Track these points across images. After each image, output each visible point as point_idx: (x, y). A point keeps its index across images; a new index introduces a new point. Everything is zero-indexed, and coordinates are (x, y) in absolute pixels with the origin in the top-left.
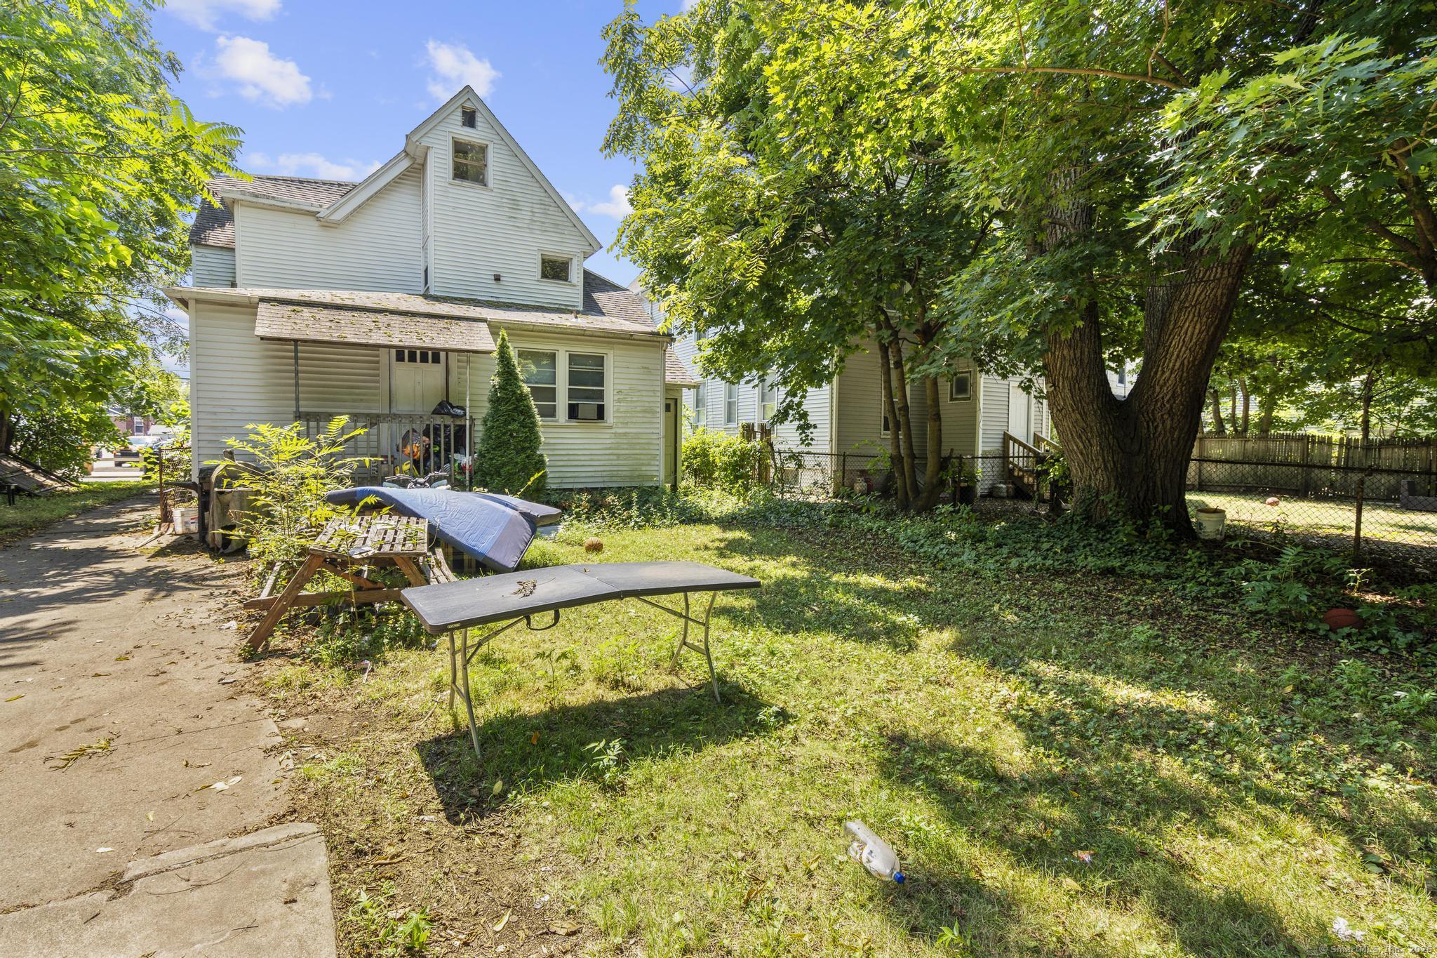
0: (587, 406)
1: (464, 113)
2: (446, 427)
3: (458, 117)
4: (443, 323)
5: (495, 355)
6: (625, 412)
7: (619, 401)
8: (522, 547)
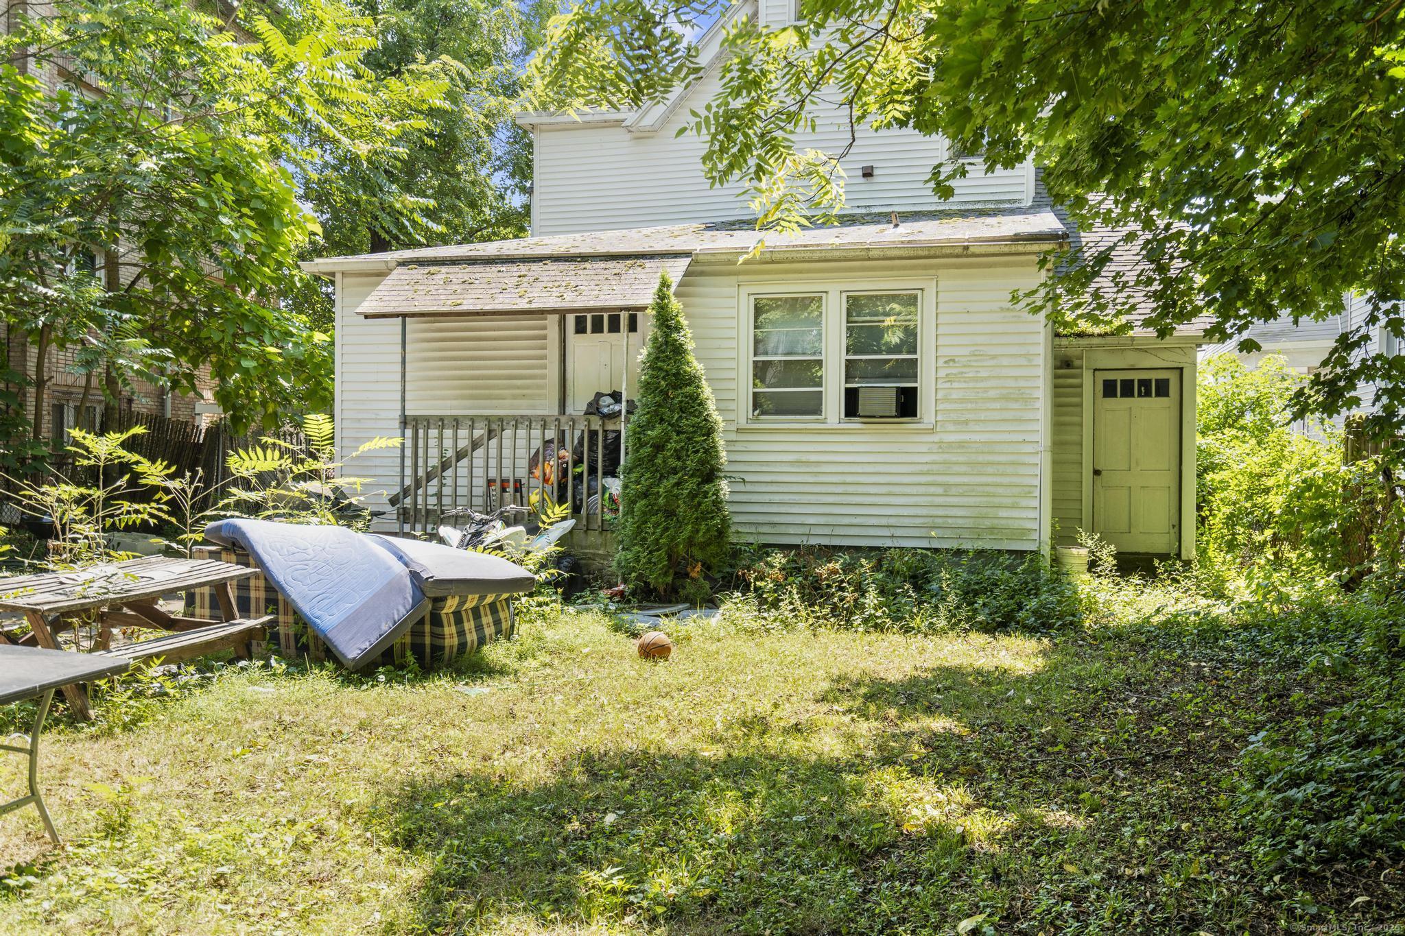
2: (593, 434)
4: (619, 267)
6: (962, 401)
7: (949, 379)
8: (386, 627)
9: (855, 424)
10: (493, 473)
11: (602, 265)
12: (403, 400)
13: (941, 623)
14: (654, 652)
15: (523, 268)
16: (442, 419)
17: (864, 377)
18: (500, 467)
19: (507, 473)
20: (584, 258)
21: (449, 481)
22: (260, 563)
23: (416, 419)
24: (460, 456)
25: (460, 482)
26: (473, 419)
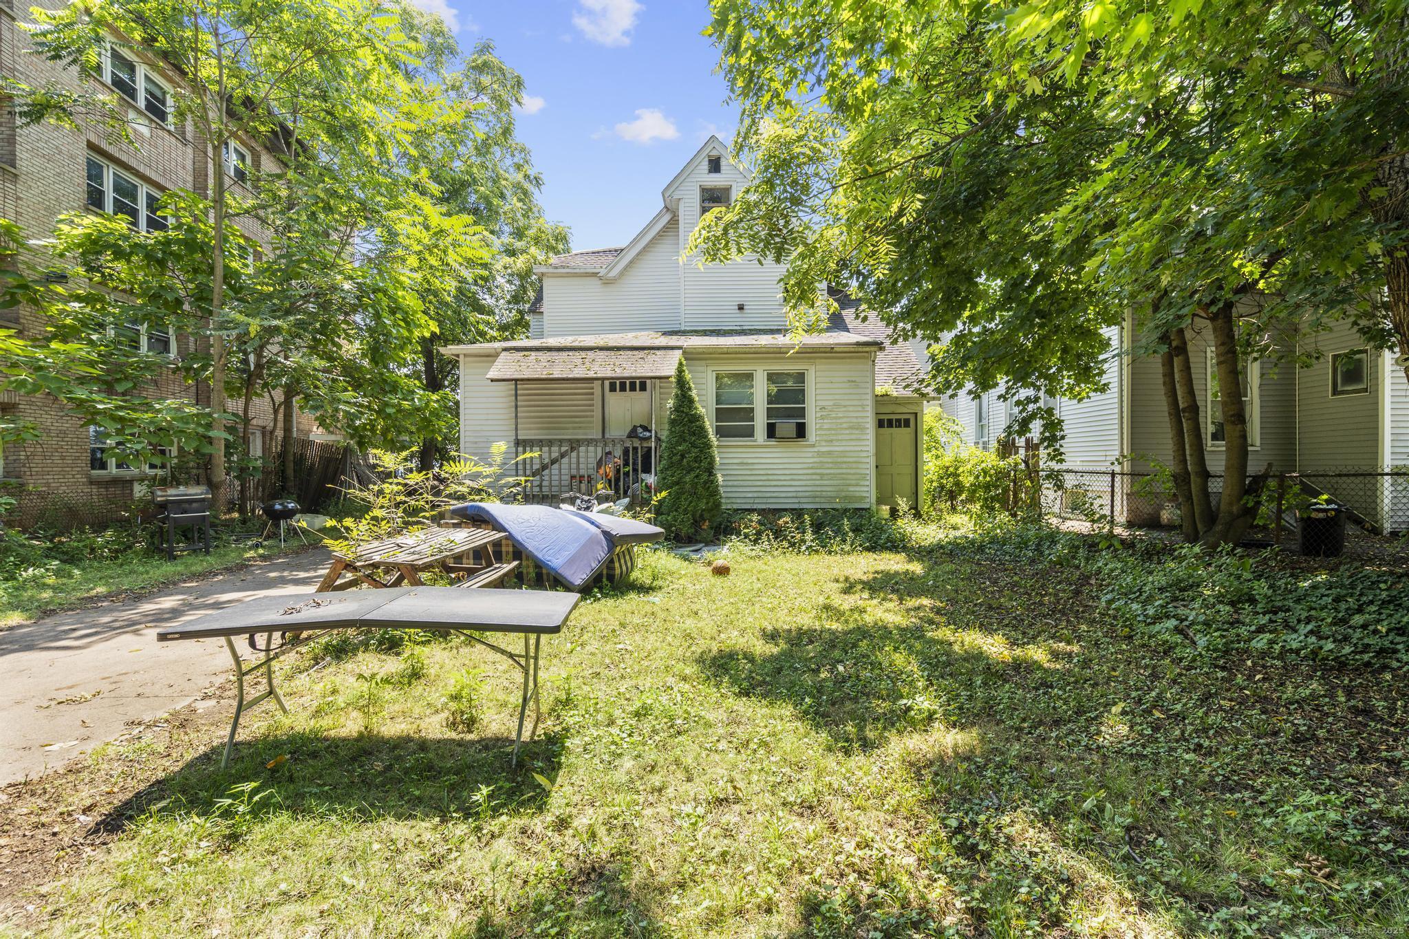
0: (787, 426)
1: (710, 161)
2: (635, 449)
3: (705, 166)
4: (641, 354)
5: (673, 380)
6: (829, 429)
7: (822, 418)
8: (594, 565)
9: (772, 442)
10: (574, 472)
11: (630, 353)
12: (516, 429)
13: (847, 548)
14: (722, 571)
15: (583, 354)
16: (541, 441)
17: (777, 417)
18: (578, 469)
19: (582, 472)
20: (619, 349)
21: (546, 478)
22: (505, 530)
23: (524, 441)
24: (553, 462)
25: (554, 478)
26: (561, 441)
